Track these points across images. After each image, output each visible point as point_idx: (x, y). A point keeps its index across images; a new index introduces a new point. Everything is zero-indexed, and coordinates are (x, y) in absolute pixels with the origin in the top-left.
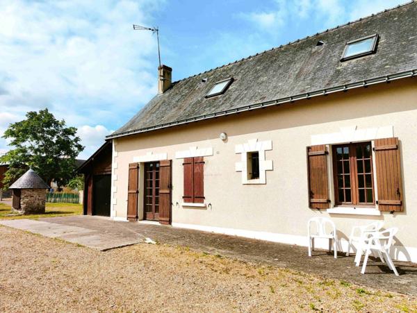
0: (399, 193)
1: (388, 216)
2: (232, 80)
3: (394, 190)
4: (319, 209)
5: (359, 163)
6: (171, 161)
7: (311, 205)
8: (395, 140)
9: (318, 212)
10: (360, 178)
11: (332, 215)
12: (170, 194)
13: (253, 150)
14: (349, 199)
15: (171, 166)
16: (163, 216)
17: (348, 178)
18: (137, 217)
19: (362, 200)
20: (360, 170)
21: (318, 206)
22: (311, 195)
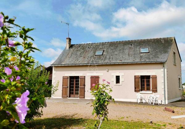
0: (156, 88)
1: (154, 93)
2: (104, 51)
3: (155, 87)
4: (137, 92)
5: (147, 81)
6: (85, 76)
7: (135, 91)
8: (156, 76)
9: (137, 93)
10: (147, 84)
11: (141, 93)
12: (84, 88)
13: (118, 75)
14: (144, 90)
15: (85, 78)
16: (81, 96)
17: (144, 84)
18: (67, 96)
19: (147, 90)
20: (147, 82)
21: (137, 91)
22: (135, 88)
